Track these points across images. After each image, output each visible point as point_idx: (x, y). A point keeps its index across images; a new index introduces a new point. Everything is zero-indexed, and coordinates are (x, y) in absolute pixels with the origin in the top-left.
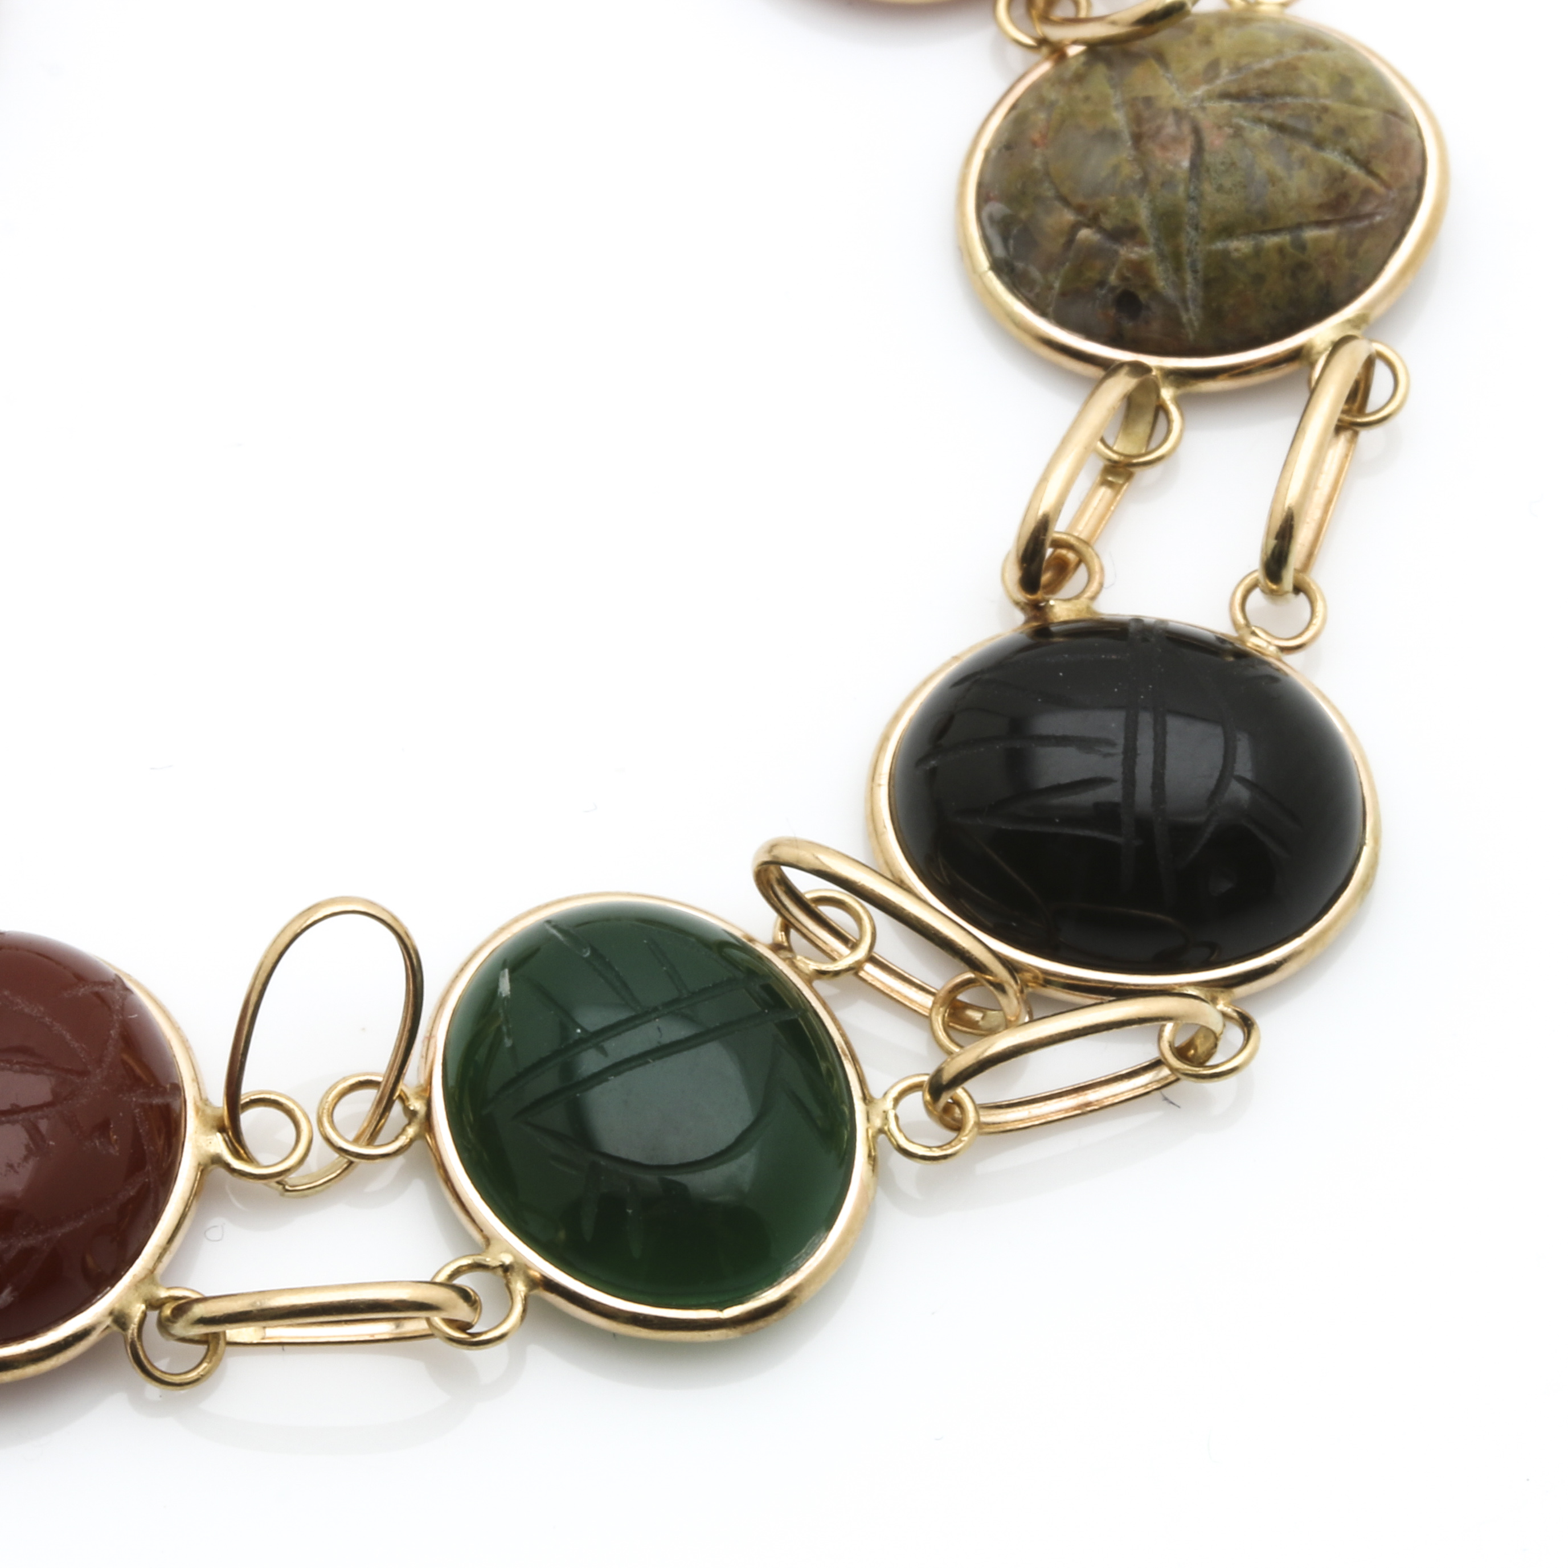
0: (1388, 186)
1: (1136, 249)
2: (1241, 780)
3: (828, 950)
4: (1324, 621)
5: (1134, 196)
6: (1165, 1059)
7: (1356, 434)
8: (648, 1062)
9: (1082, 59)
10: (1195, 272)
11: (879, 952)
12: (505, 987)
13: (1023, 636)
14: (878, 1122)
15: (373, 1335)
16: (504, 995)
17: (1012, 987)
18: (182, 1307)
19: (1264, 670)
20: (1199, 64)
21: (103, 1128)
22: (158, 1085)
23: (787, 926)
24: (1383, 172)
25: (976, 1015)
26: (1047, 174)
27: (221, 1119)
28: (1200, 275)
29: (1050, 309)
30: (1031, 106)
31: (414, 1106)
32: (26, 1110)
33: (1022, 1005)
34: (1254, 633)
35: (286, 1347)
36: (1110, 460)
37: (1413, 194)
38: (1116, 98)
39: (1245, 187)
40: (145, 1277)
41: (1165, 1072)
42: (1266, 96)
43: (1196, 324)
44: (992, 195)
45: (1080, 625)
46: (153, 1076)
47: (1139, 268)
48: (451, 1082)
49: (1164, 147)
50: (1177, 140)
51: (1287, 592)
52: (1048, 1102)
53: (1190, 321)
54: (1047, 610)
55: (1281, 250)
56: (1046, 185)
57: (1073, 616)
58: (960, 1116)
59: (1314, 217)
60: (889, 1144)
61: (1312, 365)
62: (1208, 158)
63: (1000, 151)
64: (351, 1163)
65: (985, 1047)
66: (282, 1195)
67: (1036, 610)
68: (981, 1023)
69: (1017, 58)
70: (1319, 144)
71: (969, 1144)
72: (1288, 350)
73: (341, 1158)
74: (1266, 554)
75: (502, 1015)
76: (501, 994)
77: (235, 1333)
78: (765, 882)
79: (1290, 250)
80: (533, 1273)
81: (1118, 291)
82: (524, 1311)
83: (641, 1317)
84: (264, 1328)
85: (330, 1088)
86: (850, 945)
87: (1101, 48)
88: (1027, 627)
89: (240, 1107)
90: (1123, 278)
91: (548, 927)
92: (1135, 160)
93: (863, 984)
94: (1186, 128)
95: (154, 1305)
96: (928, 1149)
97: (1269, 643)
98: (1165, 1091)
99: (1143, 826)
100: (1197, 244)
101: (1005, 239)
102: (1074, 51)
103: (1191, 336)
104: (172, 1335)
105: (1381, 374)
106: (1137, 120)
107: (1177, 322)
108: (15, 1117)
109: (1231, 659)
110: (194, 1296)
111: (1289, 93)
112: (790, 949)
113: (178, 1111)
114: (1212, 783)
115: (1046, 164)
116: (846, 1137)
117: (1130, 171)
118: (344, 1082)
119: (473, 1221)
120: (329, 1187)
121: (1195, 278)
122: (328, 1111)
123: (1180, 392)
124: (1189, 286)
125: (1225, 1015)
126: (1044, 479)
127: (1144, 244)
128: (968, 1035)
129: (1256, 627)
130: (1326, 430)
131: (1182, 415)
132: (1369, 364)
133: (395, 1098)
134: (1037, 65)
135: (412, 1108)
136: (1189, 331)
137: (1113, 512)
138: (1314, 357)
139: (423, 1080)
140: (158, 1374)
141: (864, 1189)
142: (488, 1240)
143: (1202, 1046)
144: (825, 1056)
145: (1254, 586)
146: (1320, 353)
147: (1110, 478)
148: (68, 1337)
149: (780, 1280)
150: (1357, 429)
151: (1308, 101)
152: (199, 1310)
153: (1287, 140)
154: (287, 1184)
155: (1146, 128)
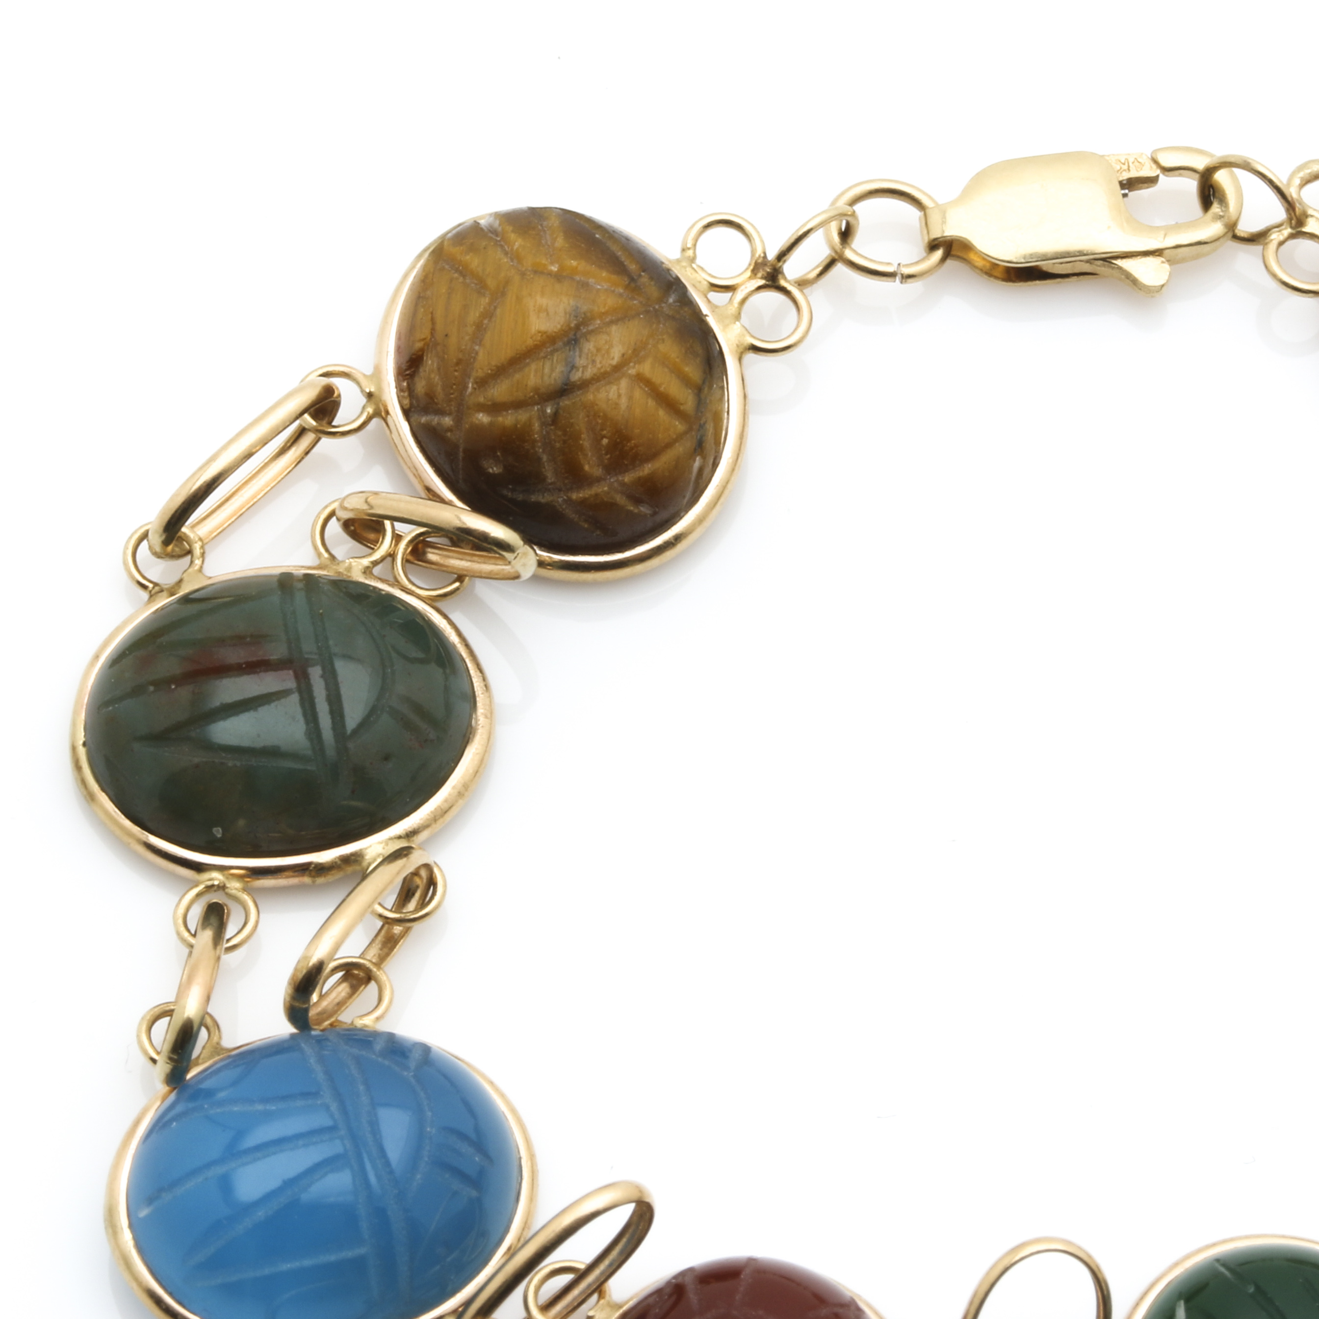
12: (1181, 1316)
91: (1217, 1265)
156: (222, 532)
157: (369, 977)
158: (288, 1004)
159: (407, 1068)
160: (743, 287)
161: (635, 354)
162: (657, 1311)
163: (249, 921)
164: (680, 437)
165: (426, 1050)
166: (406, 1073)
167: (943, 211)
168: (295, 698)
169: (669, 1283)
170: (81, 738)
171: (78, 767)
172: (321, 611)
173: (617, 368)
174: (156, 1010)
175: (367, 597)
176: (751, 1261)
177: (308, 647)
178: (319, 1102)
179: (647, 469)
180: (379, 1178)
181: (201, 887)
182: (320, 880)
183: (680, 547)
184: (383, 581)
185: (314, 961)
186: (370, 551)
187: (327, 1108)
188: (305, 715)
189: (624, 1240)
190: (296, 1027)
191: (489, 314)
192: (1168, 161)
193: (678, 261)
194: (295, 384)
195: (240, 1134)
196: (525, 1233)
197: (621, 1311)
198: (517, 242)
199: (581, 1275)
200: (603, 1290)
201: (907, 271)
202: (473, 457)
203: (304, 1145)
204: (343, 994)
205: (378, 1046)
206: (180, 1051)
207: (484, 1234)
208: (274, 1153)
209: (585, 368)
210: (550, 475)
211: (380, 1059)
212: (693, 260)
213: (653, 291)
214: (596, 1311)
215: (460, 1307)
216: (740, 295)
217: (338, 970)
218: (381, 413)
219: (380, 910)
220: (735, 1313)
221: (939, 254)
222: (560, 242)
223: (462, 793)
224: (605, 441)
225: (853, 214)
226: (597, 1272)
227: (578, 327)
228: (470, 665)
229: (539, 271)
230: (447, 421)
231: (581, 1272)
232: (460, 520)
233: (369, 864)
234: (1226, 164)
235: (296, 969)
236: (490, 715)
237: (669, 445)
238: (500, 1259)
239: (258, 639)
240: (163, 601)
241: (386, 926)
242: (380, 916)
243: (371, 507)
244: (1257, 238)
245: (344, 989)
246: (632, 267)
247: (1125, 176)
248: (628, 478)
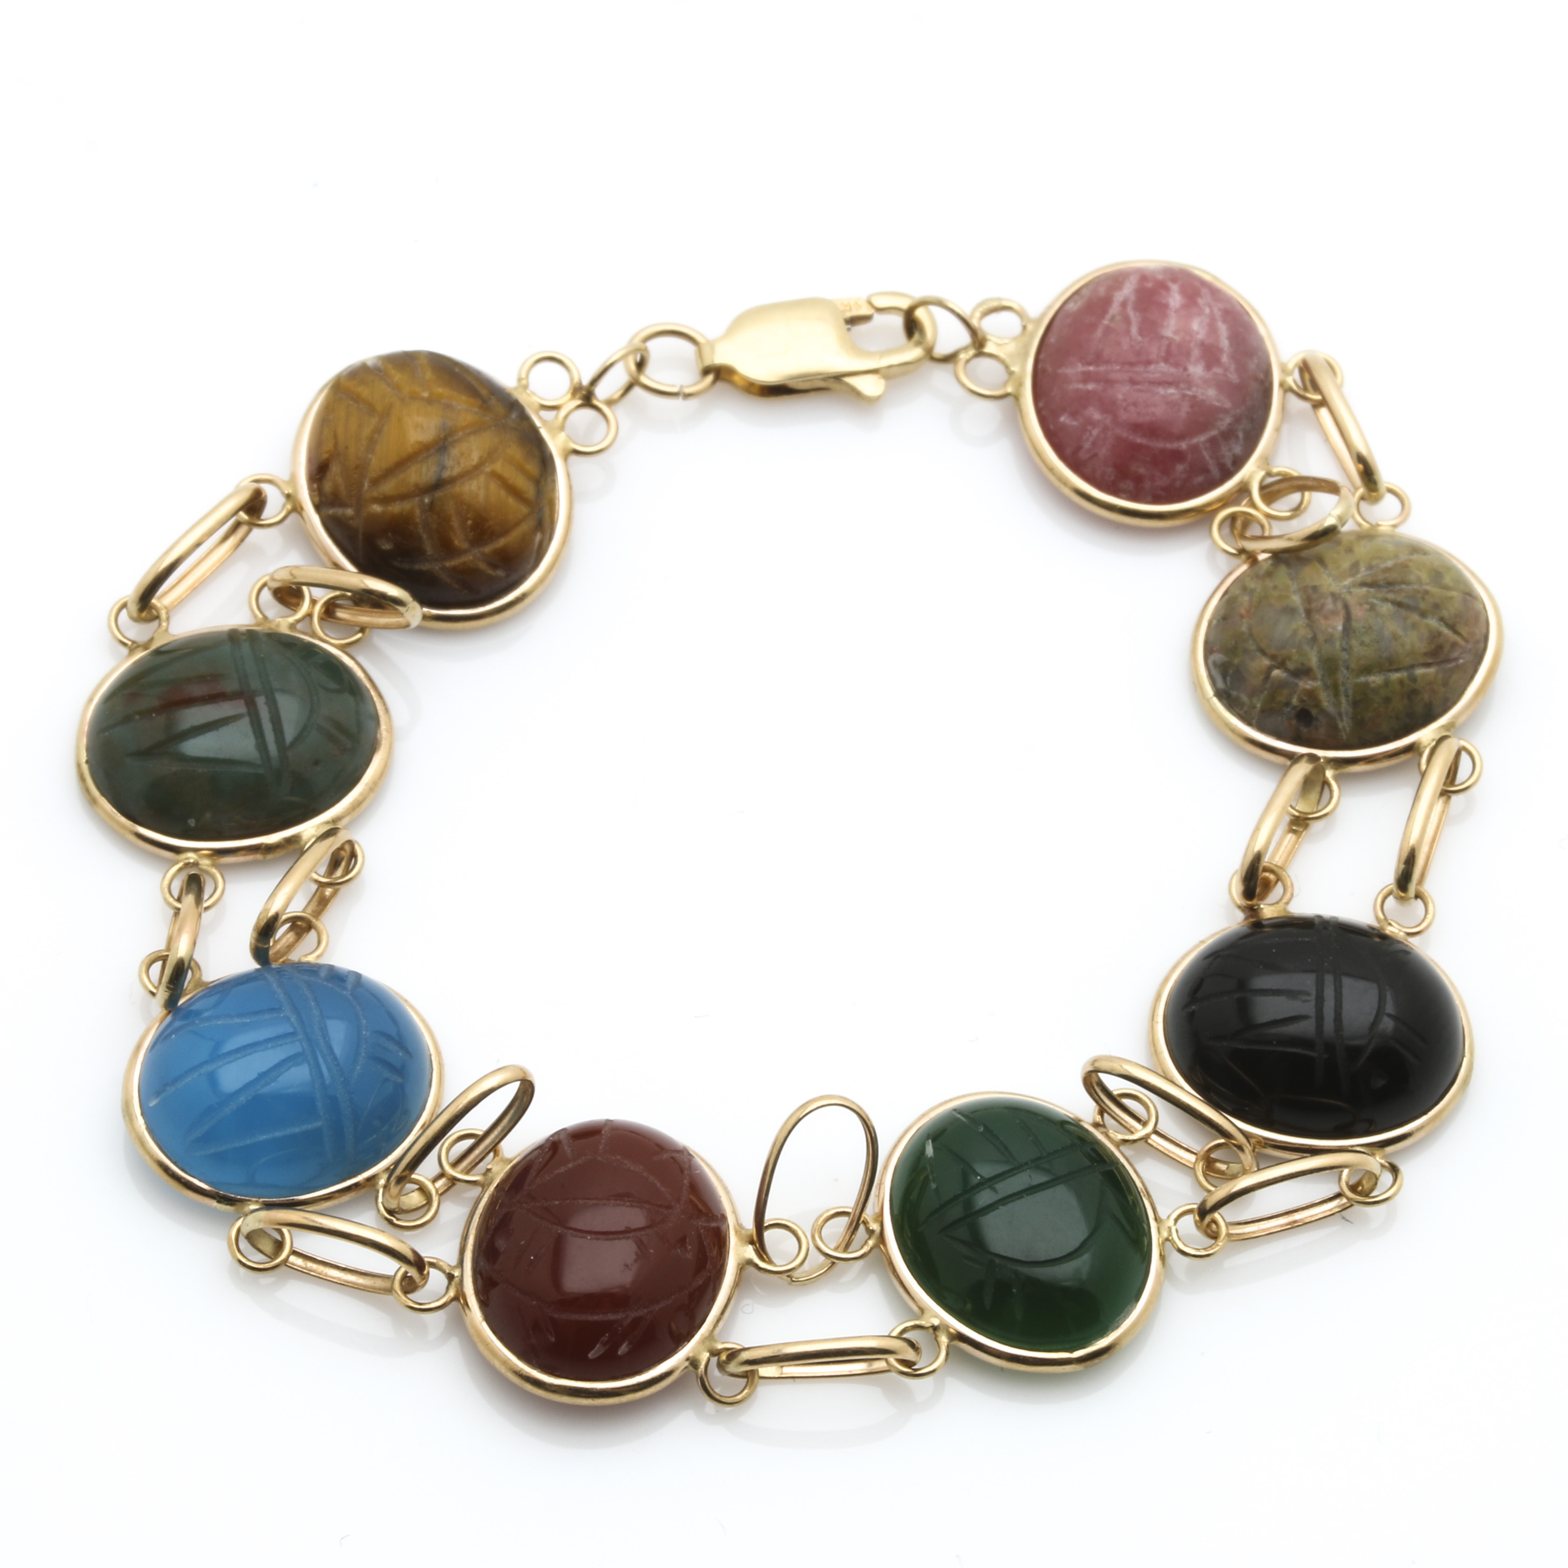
0: (1466, 641)
1: (1310, 682)
2: (1389, 1015)
3: (1128, 1126)
4: (1434, 916)
5: (1307, 648)
6: (1344, 1192)
7: (1449, 797)
8: (1023, 1197)
9: (1270, 562)
10: (1347, 696)
11: (1161, 1128)
12: (930, 1151)
13: (1245, 928)
14: (1165, 1234)
15: (851, 1371)
16: (929, 1156)
17: (1248, 1148)
18: (733, 1354)
19: (1400, 947)
20: (1346, 565)
21: (682, 1241)
22: (713, 1215)
23: (1102, 1112)
24: (1464, 631)
25: (1223, 1167)
26: (1251, 635)
27: (752, 1236)
28: (1351, 697)
29: (1254, 721)
30: (1237, 592)
31: (873, 1227)
32: (635, 1230)
33: (1254, 1159)
34: (1390, 924)
35: (796, 1380)
36: (1294, 816)
37: (1482, 645)
38: (1294, 587)
39: (1378, 642)
40: (709, 1336)
41: (1344, 1200)
42: (1390, 584)
43: (1348, 729)
44: (1215, 649)
45: (1280, 920)
46: (709, 1209)
47: (1311, 694)
48: (896, 1212)
49: (1326, 618)
50: (1334, 613)
51: (1411, 898)
52: (1270, 1221)
53: (1344, 727)
54: (1259, 911)
55: (1401, 682)
56: (1251, 642)
57: (1275, 915)
58: (1216, 1230)
59: (1421, 660)
60: (1173, 1248)
61: (1420, 755)
62: (1354, 624)
63: (1219, 621)
64: (833, 1263)
65: (1231, 1187)
66: (790, 1284)
67: (1252, 911)
68: (1226, 1172)
69: (1224, 563)
70: (1423, 614)
71: (1222, 1248)
72: (1405, 745)
73: (827, 1260)
74: (1398, 874)
75: (929, 1168)
76: (927, 1156)
77: (765, 1371)
78: (1089, 1084)
79: (1407, 682)
80: (952, 1330)
81: (1298, 709)
82: (947, 1354)
83: (1021, 1357)
84: (782, 1367)
85: (819, 1217)
86: (1142, 1123)
87: (1281, 555)
88: (1246, 922)
89: (764, 1228)
90: (1302, 701)
91: (954, 1113)
92: (1308, 625)
93: (1151, 1148)
94: (1340, 605)
95: (715, 1353)
96: (1197, 1251)
97: (1400, 930)
98: (1343, 1213)
99: (1329, 1047)
100: (1348, 678)
101: (1224, 676)
102: (1262, 557)
103: (1345, 737)
104: (727, 1372)
105: (1465, 761)
106: (1308, 600)
107: (1335, 728)
108: (628, 1235)
109: (1377, 940)
110: (739, 1347)
111: (1403, 582)
112: (1104, 1126)
113: (724, 1231)
114: (1371, 1018)
115: (1250, 628)
116: (1146, 1244)
117: (1304, 632)
118: (827, 1212)
119: (913, 1299)
120: (819, 1279)
121: (1347, 701)
122: (818, 1231)
123: (1337, 772)
124: (1343, 705)
125: (1382, 1166)
126: (1257, 829)
127: (1314, 679)
128: (1218, 1179)
129: (1391, 920)
130: (1434, 795)
131: (1339, 787)
132: (1458, 754)
133: (860, 1222)
134: (1239, 566)
135: (871, 1228)
136: (1343, 733)
137: (1297, 848)
138: (1422, 749)
139: (877, 1210)
140: (718, 1397)
141: (1158, 1275)
142: (922, 1310)
143: (1366, 1185)
144: (1131, 1193)
145: (1390, 893)
146: (1425, 747)
147: (1294, 828)
148: (662, 1374)
149: (1108, 1333)
150: (1450, 794)
151: (1416, 587)
152: (745, 1356)
153: (1403, 612)
154: (793, 1277)
155: (1314, 605)
156: (181, 602)
157: (310, 927)
158: (253, 946)
159: (345, 989)
160: (565, 406)
161: (490, 456)
162: (541, 1160)
163: (218, 888)
164: (524, 518)
165: (358, 976)
166: (345, 992)
167: (712, 344)
168: (246, 721)
169: (548, 1140)
170: (84, 757)
171: (82, 778)
172: (262, 656)
173: (477, 468)
174: (152, 955)
175: (295, 645)
176: (608, 1122)
177: (255, 684)
178: (282, 1015)
179: (501, 542)
180: (329, 1070)
181: (181, 865)
182: (270, 857)
183: (527, 601)
184: (305, 634)
185: (272, 913)
186: (293, 612)
187: (289, 1019)
188: (254, 732)
189: (512, 1112)
190: (259, 963)
191: (378, 430)
192: (880, 303)
193: (516, 389)
194: (230, 489)
195: (218, 1045)
196: (436, 1110)
197: (512, 1164)
198: (397, 376)
199: (480, 1139)
200: (497, 1149)
201: (688, 390)
202: (370, 539)
203: (272, 1047)
204: (291, 940)
205: (323, 974)
206: (175, 982)
207: (406, 1112)
208: (250, 1054)
209: (452, 468)
210: (429, 549)
211: (325, 983)
212: (526, 387)
213: (500, 410)
214: (493, 1165)
215: (391, 1165)
216: (563, 413)
217: (286, 922)
218: (297, 509)
219: (315, 876)
220: (599, 1158)
221: (710, 378)
222: (429, 375)
223: (374, 787)
224: (470, 522)
225: (646, 350)
226: (492, 1136)
227: (445, 438)
228: (373, 693)
229: (414, 397)
230: (350, 512)
231: (480, 1137)
232: (364, 584)
233: (306, 843)
234: (924, 303)
235: (258, 919)
236: (390, 730)
237: (517, 524)
238: (419, 1130)
239: (215, 677)
240: (140, 655)
241: (321, 888)
242: (316, 881)
243: (295, 577)
244: (950, 359)
245: (291, 936)
246: (484, 392)
247: (849, 315)
248: (488, 549)
